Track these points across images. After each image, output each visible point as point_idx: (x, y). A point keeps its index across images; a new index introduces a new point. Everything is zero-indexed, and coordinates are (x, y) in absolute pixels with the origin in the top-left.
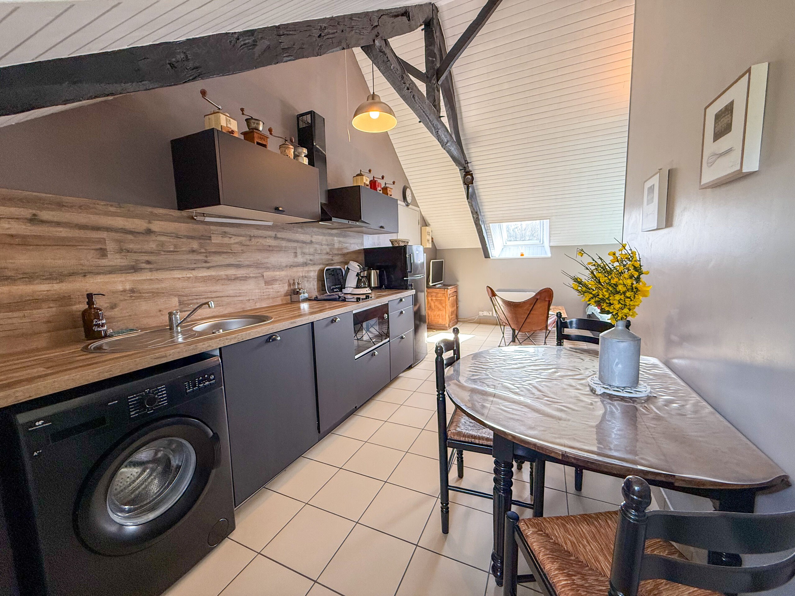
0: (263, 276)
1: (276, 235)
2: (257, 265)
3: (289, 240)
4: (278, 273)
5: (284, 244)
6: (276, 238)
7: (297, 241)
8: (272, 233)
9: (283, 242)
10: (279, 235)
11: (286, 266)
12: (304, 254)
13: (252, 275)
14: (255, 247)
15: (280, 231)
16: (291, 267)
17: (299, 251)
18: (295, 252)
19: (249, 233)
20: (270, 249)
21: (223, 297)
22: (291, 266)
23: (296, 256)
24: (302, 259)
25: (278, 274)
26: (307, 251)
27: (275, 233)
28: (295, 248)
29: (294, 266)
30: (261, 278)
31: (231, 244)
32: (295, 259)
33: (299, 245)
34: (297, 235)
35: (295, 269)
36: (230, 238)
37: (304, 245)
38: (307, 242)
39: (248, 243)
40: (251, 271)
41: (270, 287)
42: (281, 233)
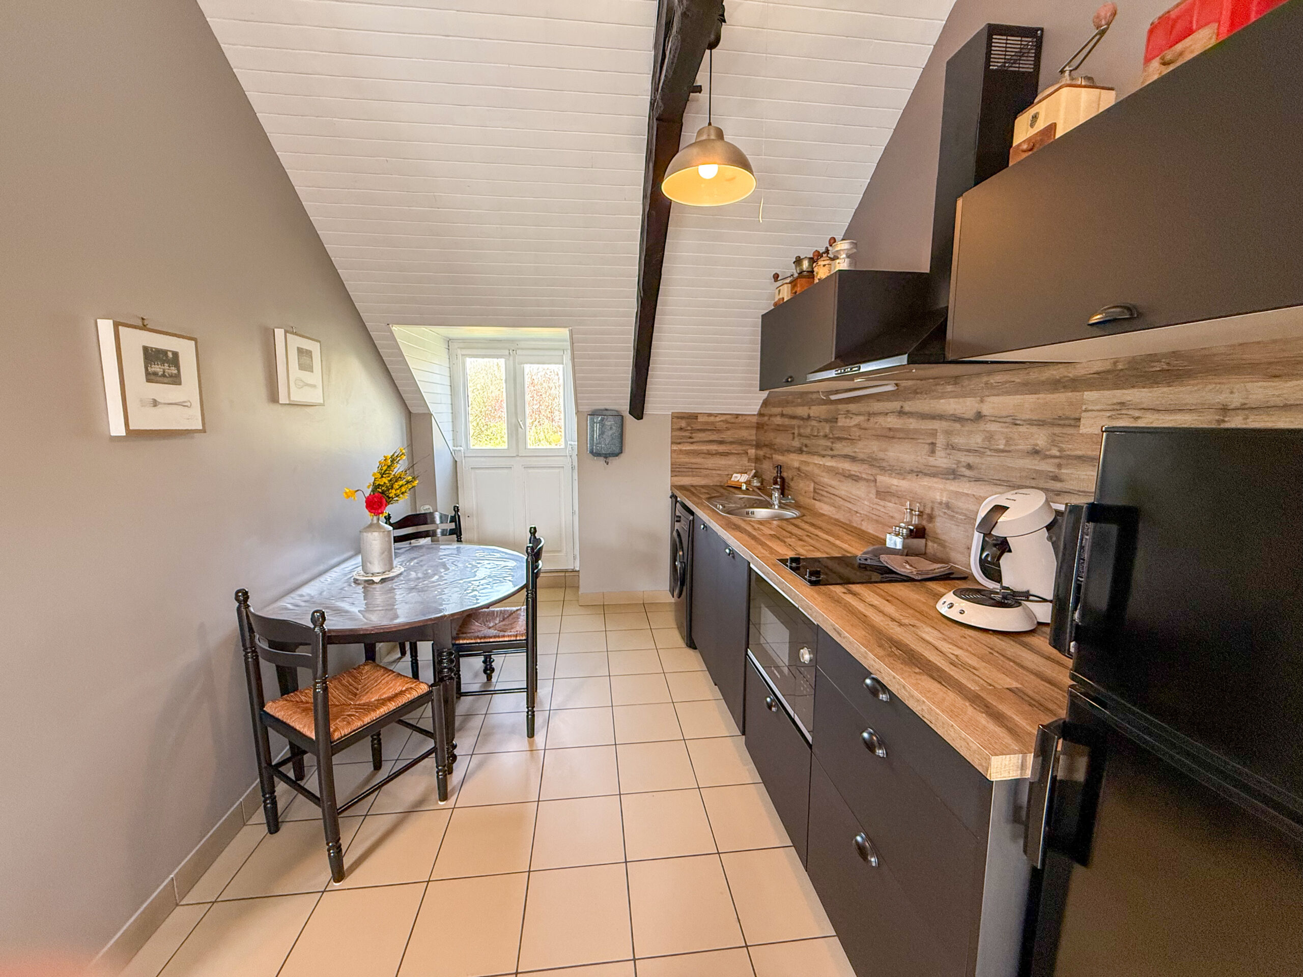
0: (876, 480)
1: (902, 407)
2: (872, 461)
3: (924, 416)
4: (895, 482)
5: (913, 424)
6: (901, 413)
7: (940, 417)
8: (895, 405)
9: (911, 420)
10: (908, 406)
11: (912, 471)
12: (951, 447)
13: (864, 476)
14: (874, 432)
15: (909, 399)
16: (920, 475)
17: (941, 440)
18: (932, 443)
19: (868, 409)
20: (890, 435)
21: (836, 496)
22: (921, 472)
23: (933, 452)
24: (945, 460)
25: (896, 484)
26: (959, 440)
27: (901, 403)
28: (934, 433)
29: (926, 474)
30: (872, 484)
31: (850, 427)
32: (931, 459)
33: (944, 425)
34: (942, 401)
35: (926, 482)
36: (851, 418)
37: (957, 426)
38: (966, 416)
39: (865, 425)
40: (864, 470)
41: (882, 503)
42: (910, 403)
